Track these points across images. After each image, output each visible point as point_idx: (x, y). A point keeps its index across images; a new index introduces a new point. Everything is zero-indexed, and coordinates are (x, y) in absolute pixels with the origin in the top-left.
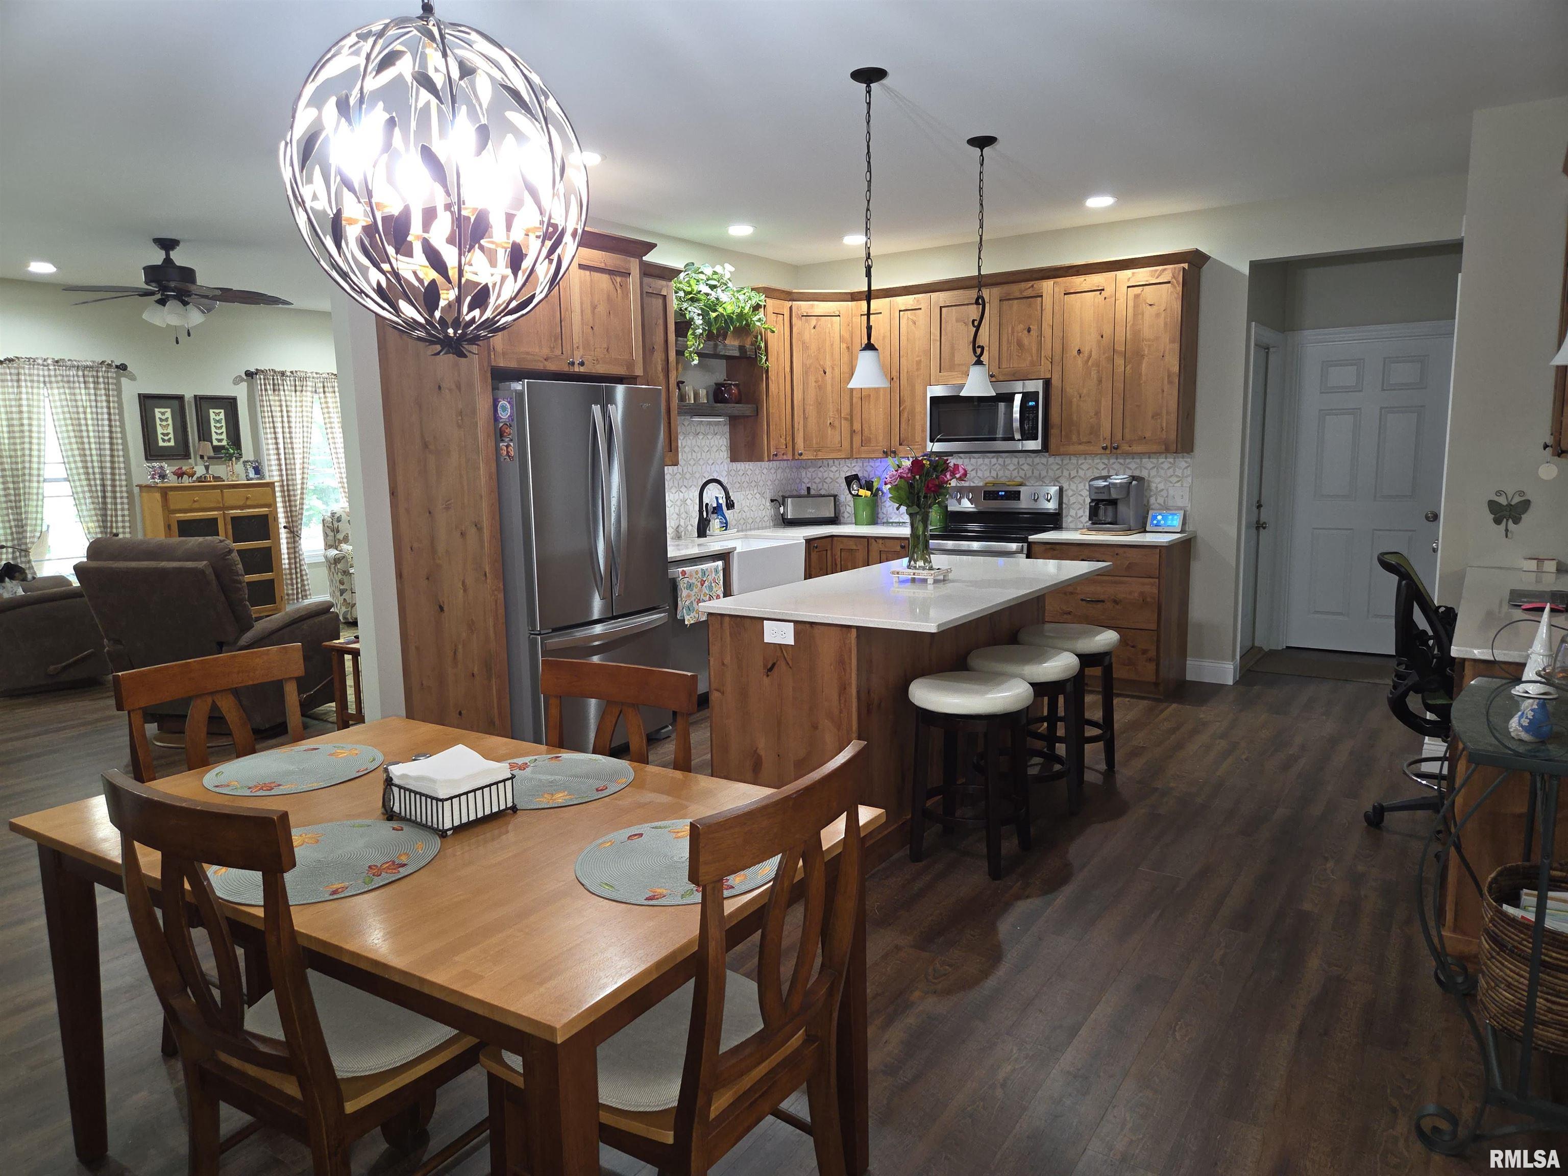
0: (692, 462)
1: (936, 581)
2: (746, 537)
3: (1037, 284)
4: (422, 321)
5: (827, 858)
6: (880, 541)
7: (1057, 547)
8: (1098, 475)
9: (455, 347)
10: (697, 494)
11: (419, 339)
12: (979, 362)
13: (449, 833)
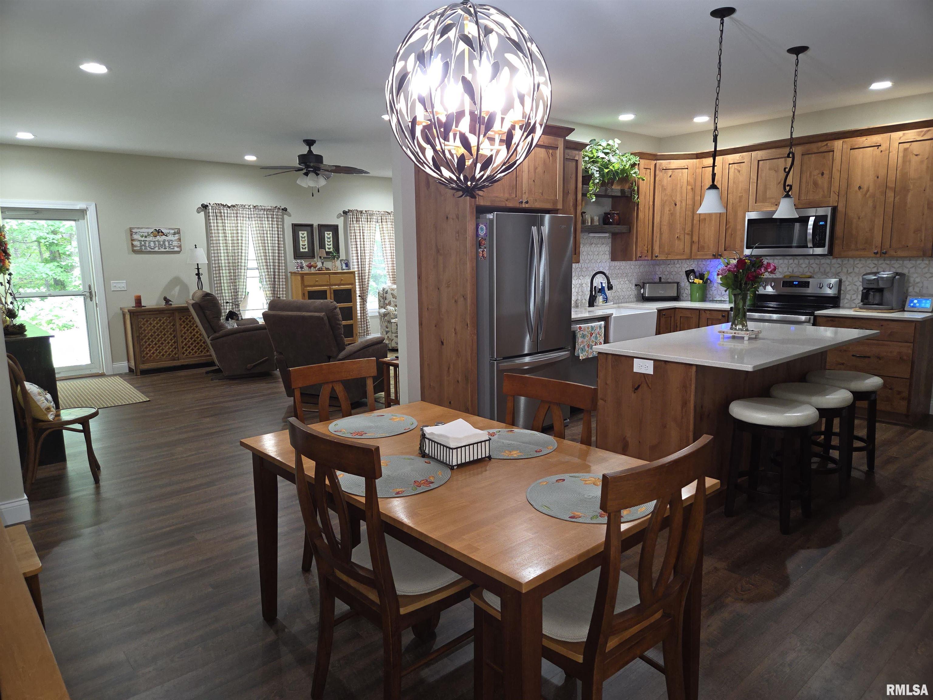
0: (587, 261)
1: (750, 339)
2: (619, 307)
3: (830, 143)
4: (455, 178)
5: (685, 505)
6: (708, 312)
7: (836, 319)
8: (869, 272)
9: (470, 192)
10: (589, 281)
11: (453, 188)
12: (788, 196)
13: (455, 467)
